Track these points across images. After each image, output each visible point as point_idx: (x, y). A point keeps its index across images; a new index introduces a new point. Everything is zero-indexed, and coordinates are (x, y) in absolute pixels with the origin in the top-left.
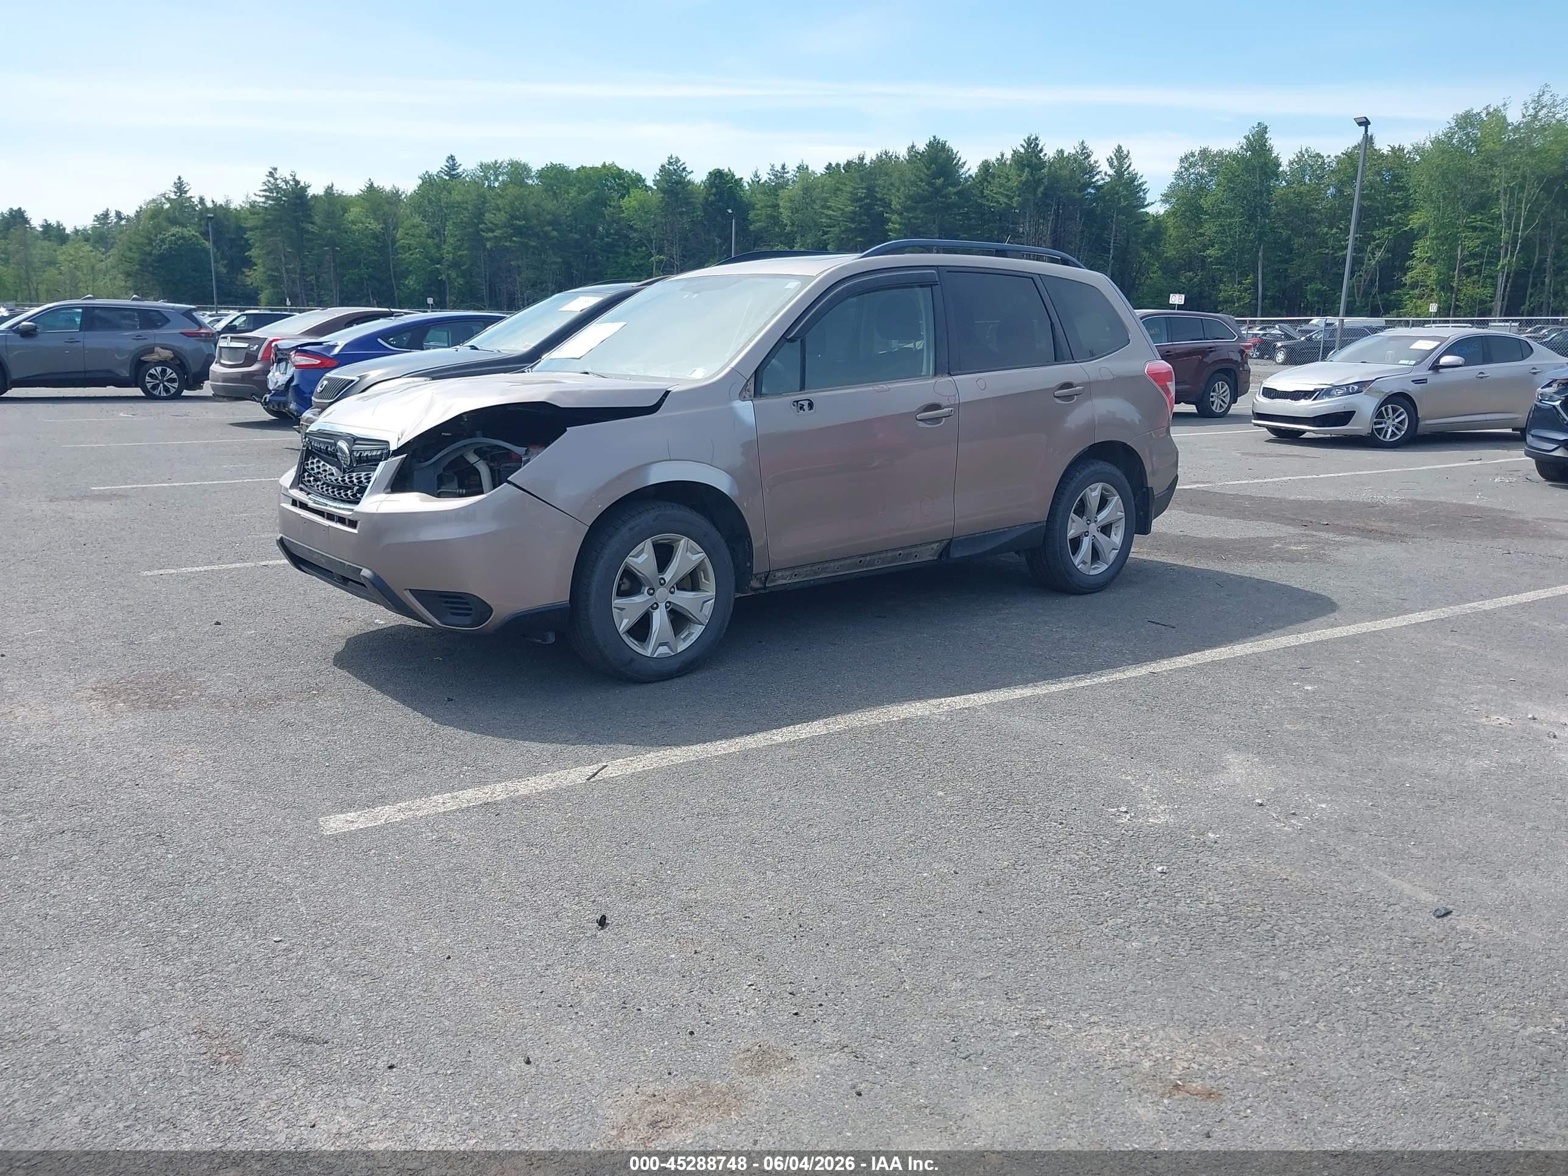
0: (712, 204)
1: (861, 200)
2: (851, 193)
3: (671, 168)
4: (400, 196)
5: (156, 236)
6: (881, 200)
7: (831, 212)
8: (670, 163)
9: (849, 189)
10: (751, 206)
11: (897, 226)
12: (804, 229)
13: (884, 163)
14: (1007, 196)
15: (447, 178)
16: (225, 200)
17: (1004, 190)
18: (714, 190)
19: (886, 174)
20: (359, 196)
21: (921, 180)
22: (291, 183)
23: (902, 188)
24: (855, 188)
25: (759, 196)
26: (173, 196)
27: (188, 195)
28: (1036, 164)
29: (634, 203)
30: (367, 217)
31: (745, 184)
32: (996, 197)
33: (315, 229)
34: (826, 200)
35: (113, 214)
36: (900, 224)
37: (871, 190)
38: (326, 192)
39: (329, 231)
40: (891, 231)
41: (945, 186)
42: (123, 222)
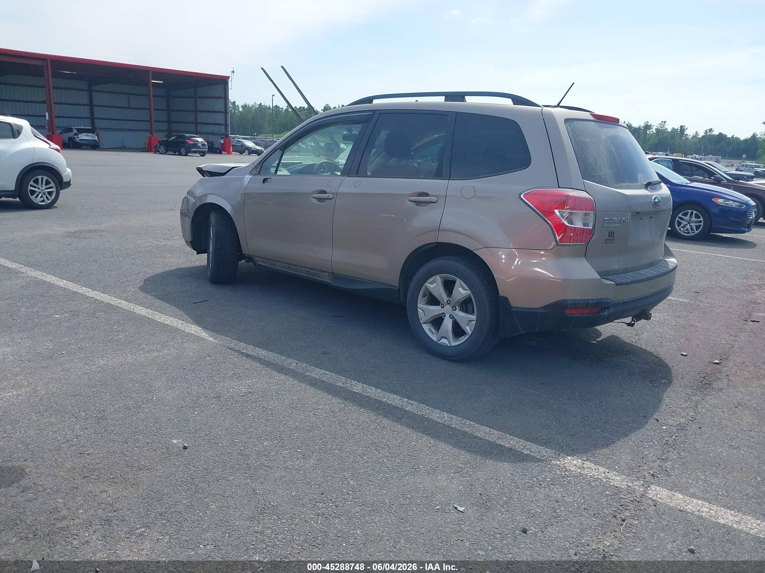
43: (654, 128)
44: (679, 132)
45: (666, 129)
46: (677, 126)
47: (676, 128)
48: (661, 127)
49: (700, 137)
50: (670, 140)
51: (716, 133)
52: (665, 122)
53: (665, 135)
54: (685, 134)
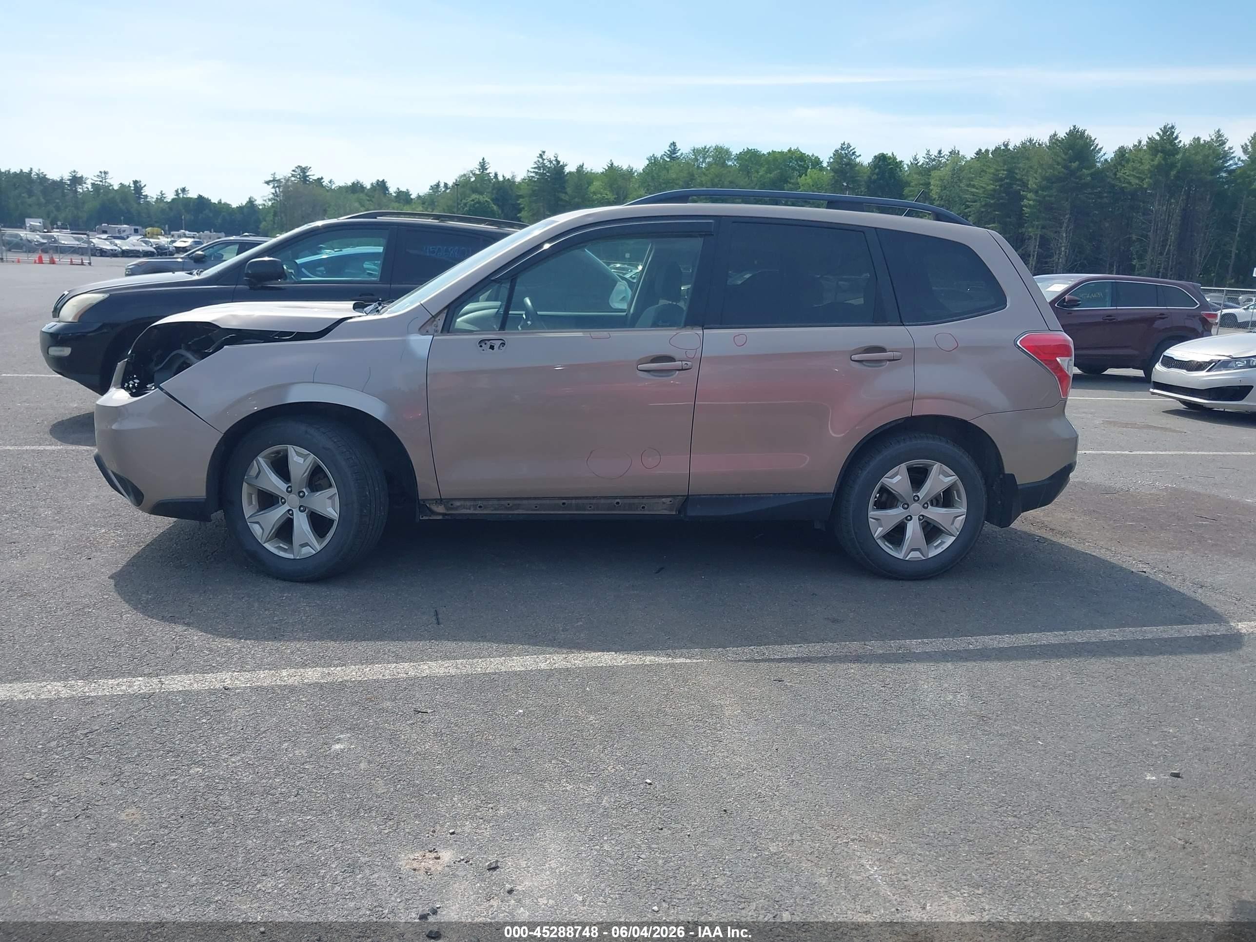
0: (874, 182)
1: (1002, 180)
2: (993, 174)
3: (843, 152)
4: (634, 173)
5: (461, 201)
6: (1020, 180)
7: (974, 190)
8: (842, 149)
9: (992, 171)
10: (908, 184)
11: (1031, 202)
12: (949, 202)
13: (1028, 149)
14: (1138, 178)
15: (668, 160)
16: (512, 176)
17: (1136, 173)
18: (877, 170)
19: (1028, 159)
20: (602, 173)
21: (1058, 164)
22: (554, 162)
23: (1040, 171)
24: (997, 170)
25: (916, 176)
26: (477, 172)
27: (488, 171)
28: (1169, 150)
29: (809, 181)
30: (605, 189)
31: (905, 166)
32: (1128, 177)
33: (567, 198)
34: (971, 179)
35: (442, 185)
36: (1034, 200)
37: (1011, 173)
38: (577, 169)
39: (576, 200)
40: (1026, 206)
41: (1079, 169)
42: (448, 191)
43: (89, 182)
44: (133, 192)
45: (111, 185)
46: (128, 181)
47: (127, 184)
48: (101, 181)
49: (169, 200)
50: (121, 205)
51: (193, 194)
52: (105, 173)
53: (111, 195)
54: (143, 194)
